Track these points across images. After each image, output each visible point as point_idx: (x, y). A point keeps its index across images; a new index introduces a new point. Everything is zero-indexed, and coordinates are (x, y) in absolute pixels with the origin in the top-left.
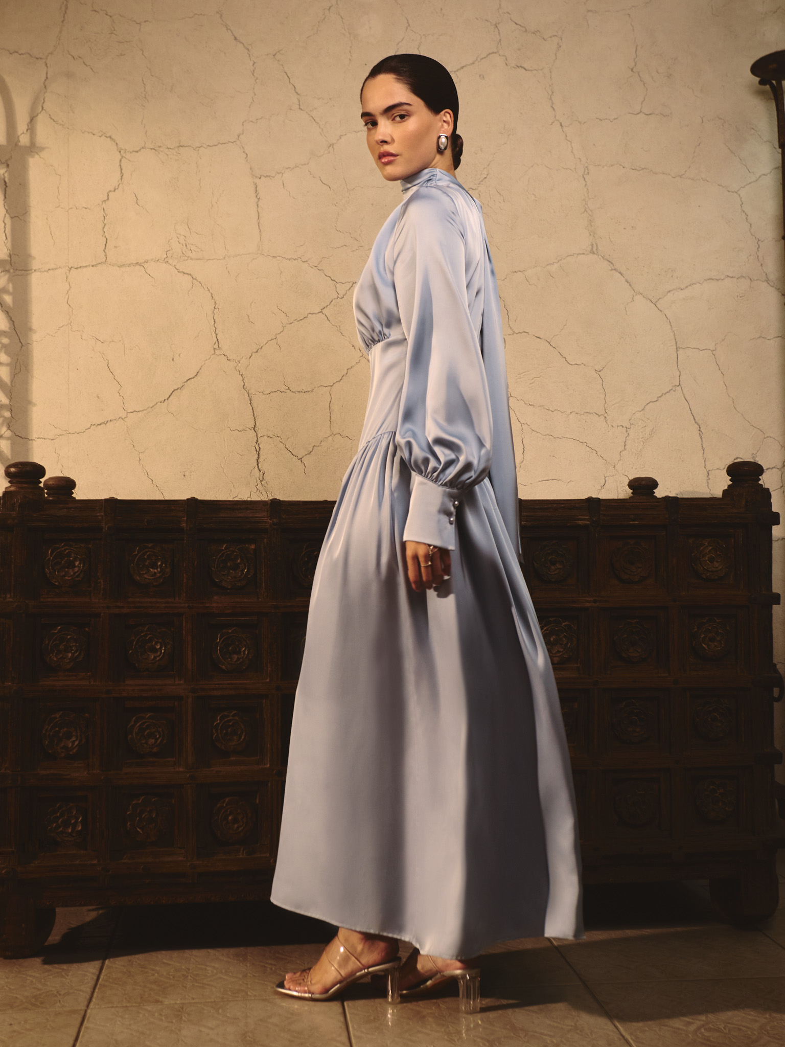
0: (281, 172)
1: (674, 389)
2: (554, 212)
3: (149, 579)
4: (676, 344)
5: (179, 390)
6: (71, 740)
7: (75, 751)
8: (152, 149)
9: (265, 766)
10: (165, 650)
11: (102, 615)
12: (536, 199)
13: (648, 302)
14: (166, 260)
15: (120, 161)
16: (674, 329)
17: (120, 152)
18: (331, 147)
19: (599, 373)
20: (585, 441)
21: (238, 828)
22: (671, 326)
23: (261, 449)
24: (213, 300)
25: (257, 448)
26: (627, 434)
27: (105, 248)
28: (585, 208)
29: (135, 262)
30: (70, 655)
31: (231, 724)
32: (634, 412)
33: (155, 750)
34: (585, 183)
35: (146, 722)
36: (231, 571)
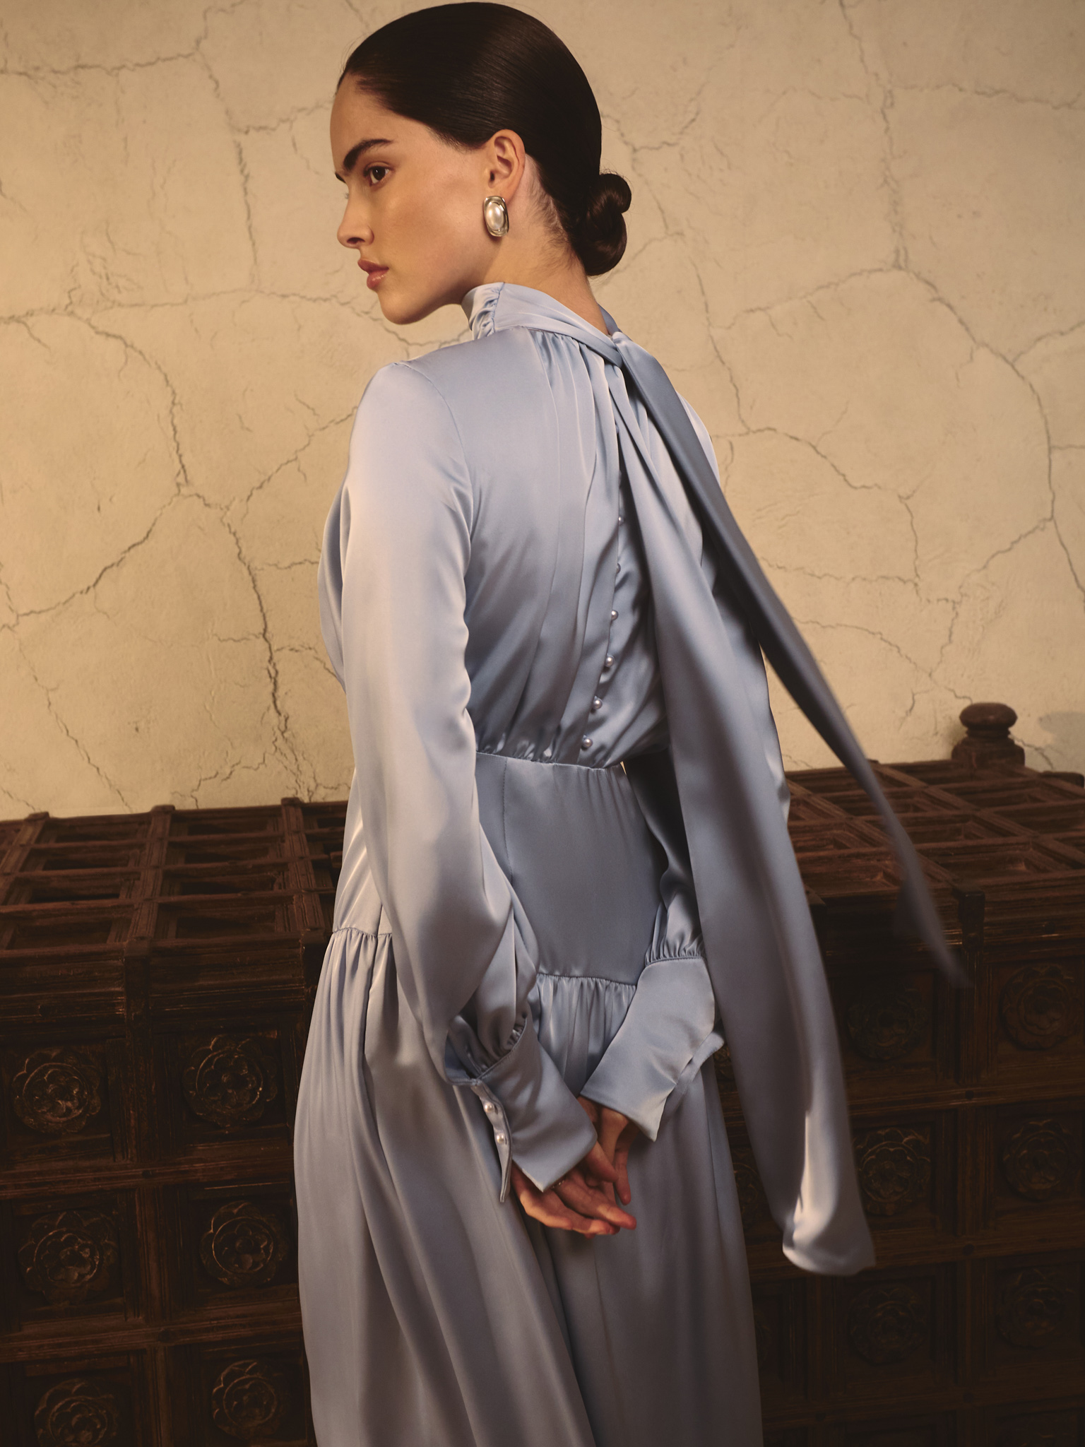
0: (288, 120)
1: (1042, 526)
3: (57, 1122)
4: (1048, 439)
5: (115, 568)
8: (21, 74)
14: (70, 308)
19: (906, 501)
22: (1042, 404)
23: (280, 674)
24: (169, 389)
25: (272, 671)
29: (7, 315)
31: (247, 1386)
34: (885, 125)
35: (73, 1401)
36: (230, 1091)
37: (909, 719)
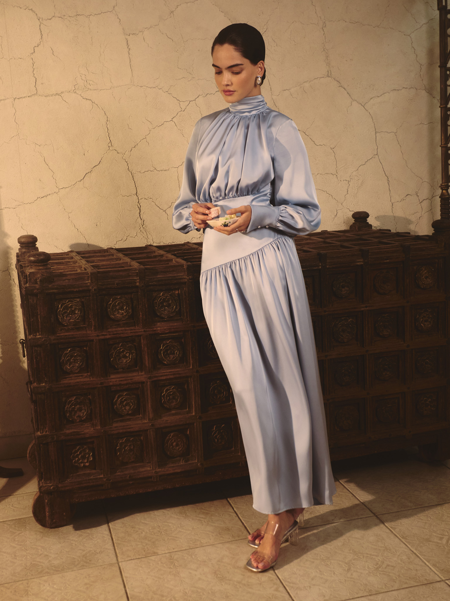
0: (142, 31)
1: (374, 157)
2: (306, 52)
3: (119, 317)
4: (375, 130)
5: (89, 173)
6: (82, 412)
7: (84, 417)
8: (59, 17)
9: (192, 415)
10: (132, 356)
11: (95, 340)
12: (296, 44)
13: (360, 105)
14: (75, 91)
15: (40, 26)
16: (374, 121)
17: (39, 20)
18: (172, 13)
19: (333, 150)
20: (326, 190)
21: (179, 449)
22: (372, 119)
23: (141, 207)
24: (106, 116)
25: (139, 206)
26: (349, 185)
27: (36, 85)
28: (324, 48)
29: (55, 93)
30: (77, 365)
31: (171, 393)
32: (352, 172)
33: (130, 412)
34: (323, 33)
35: (124, 398)
36: (166, 308)
37: (336, 218)
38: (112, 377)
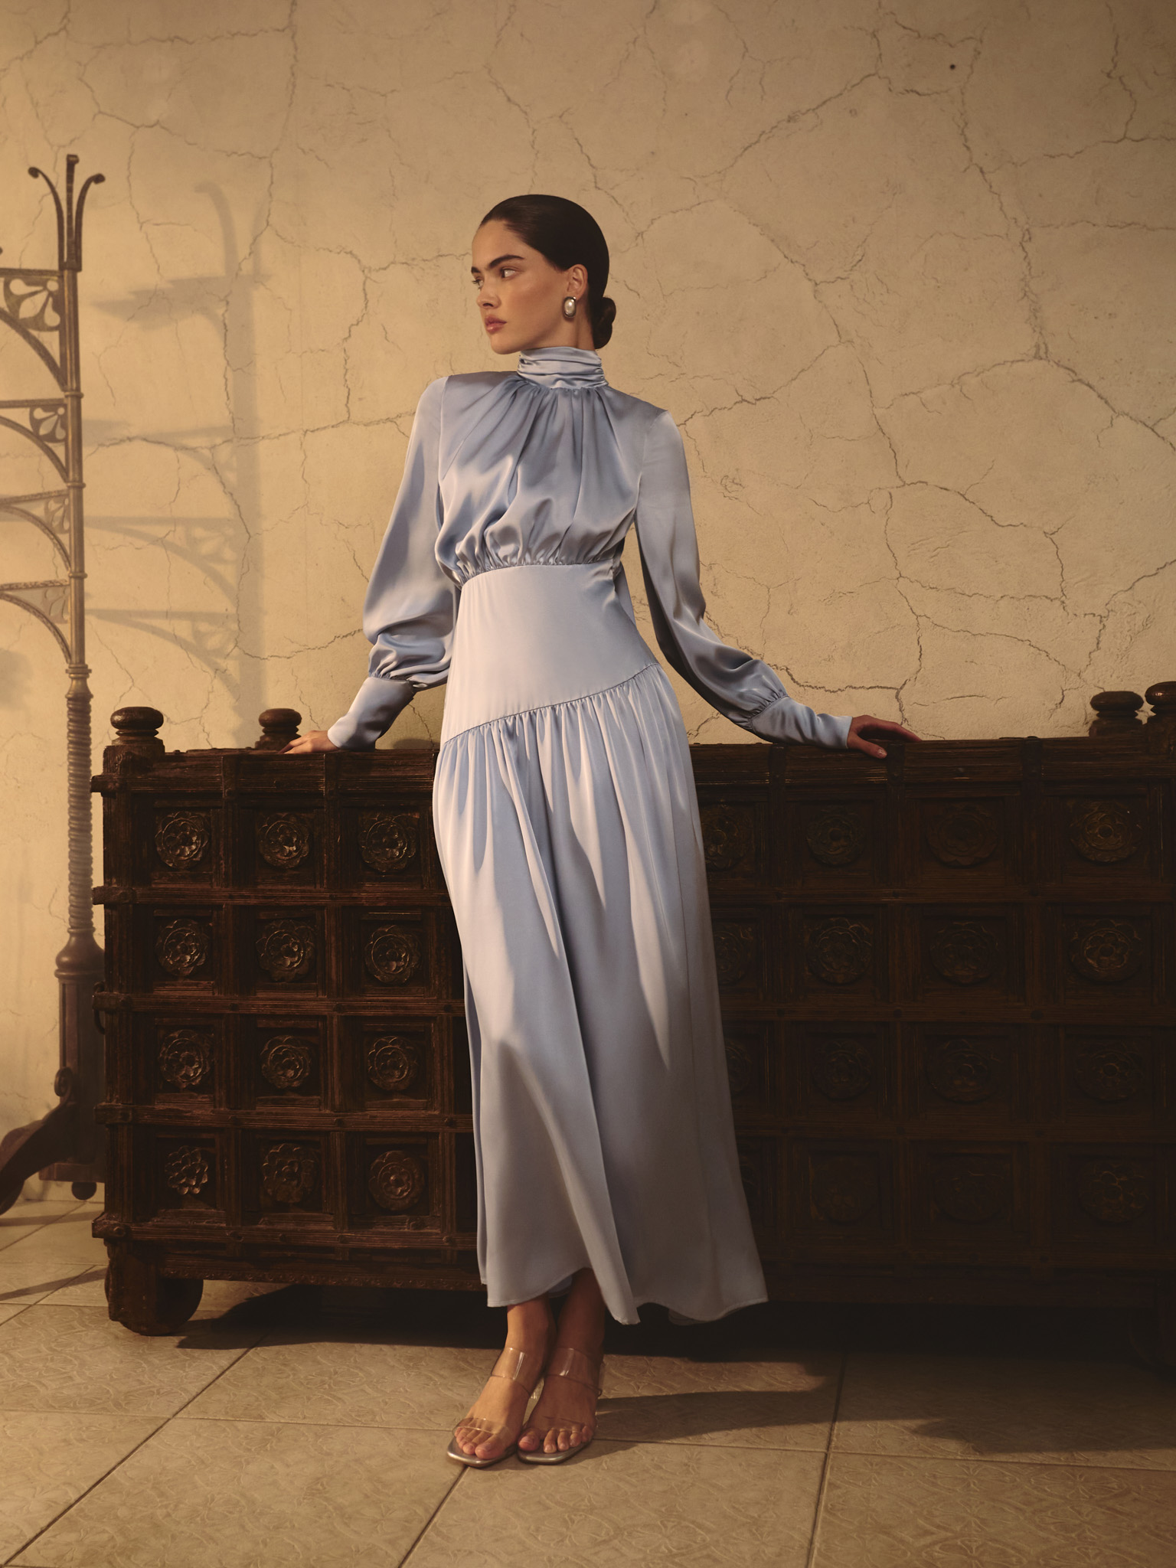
2: (972, 302)
3: (284, 860)
6: (193, 1067)
7: (197, 1081)
9: (433, 1113)
10: (304, 953)
11: (225, 906)
12: (939, 284)
13: (1142, 426)
15: (364, 283)
17: (363, 271)
18: (640, 238)
19: (1052, 536)
20: (1028, 638)
21: (402, 1192)
26: (1102, 626)
27: (348, 402)
28: (1026, 291)
29: (384, 417)
30: (189, 957)
31: (389, 1054)
32: (1113, 593)
33: (295, 1084)
34: (1024, 254)
35: (284, 1048)
37: (1059, 710)
38: (260, 995)
